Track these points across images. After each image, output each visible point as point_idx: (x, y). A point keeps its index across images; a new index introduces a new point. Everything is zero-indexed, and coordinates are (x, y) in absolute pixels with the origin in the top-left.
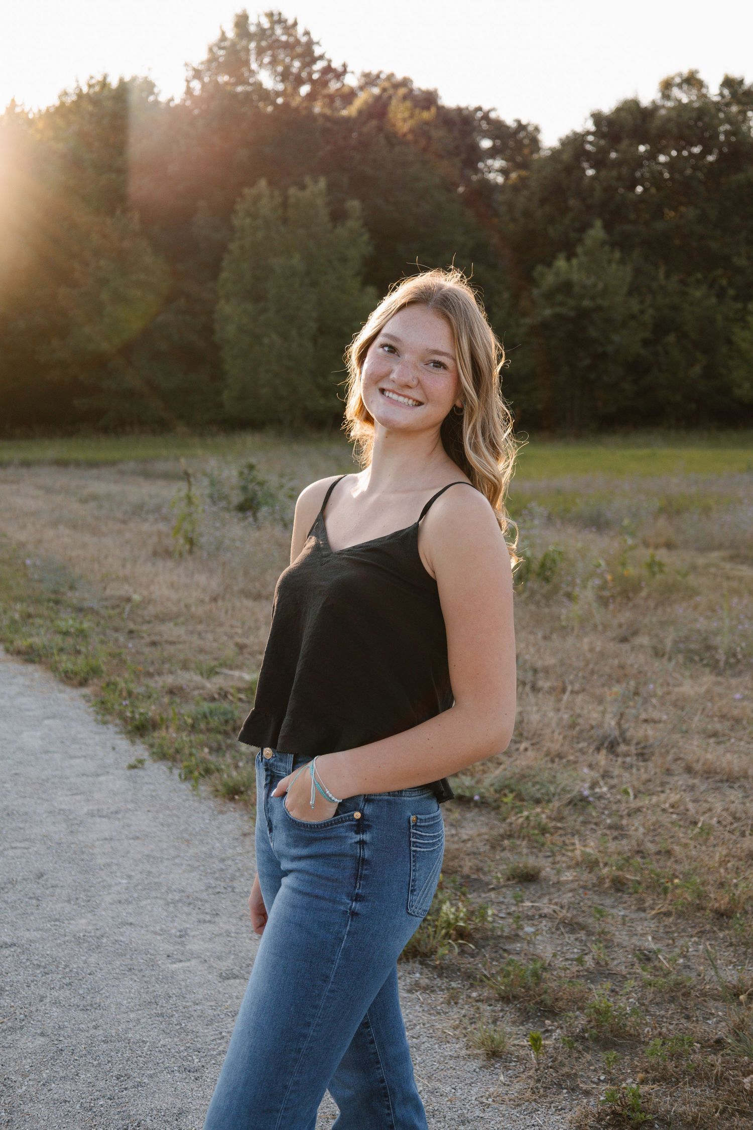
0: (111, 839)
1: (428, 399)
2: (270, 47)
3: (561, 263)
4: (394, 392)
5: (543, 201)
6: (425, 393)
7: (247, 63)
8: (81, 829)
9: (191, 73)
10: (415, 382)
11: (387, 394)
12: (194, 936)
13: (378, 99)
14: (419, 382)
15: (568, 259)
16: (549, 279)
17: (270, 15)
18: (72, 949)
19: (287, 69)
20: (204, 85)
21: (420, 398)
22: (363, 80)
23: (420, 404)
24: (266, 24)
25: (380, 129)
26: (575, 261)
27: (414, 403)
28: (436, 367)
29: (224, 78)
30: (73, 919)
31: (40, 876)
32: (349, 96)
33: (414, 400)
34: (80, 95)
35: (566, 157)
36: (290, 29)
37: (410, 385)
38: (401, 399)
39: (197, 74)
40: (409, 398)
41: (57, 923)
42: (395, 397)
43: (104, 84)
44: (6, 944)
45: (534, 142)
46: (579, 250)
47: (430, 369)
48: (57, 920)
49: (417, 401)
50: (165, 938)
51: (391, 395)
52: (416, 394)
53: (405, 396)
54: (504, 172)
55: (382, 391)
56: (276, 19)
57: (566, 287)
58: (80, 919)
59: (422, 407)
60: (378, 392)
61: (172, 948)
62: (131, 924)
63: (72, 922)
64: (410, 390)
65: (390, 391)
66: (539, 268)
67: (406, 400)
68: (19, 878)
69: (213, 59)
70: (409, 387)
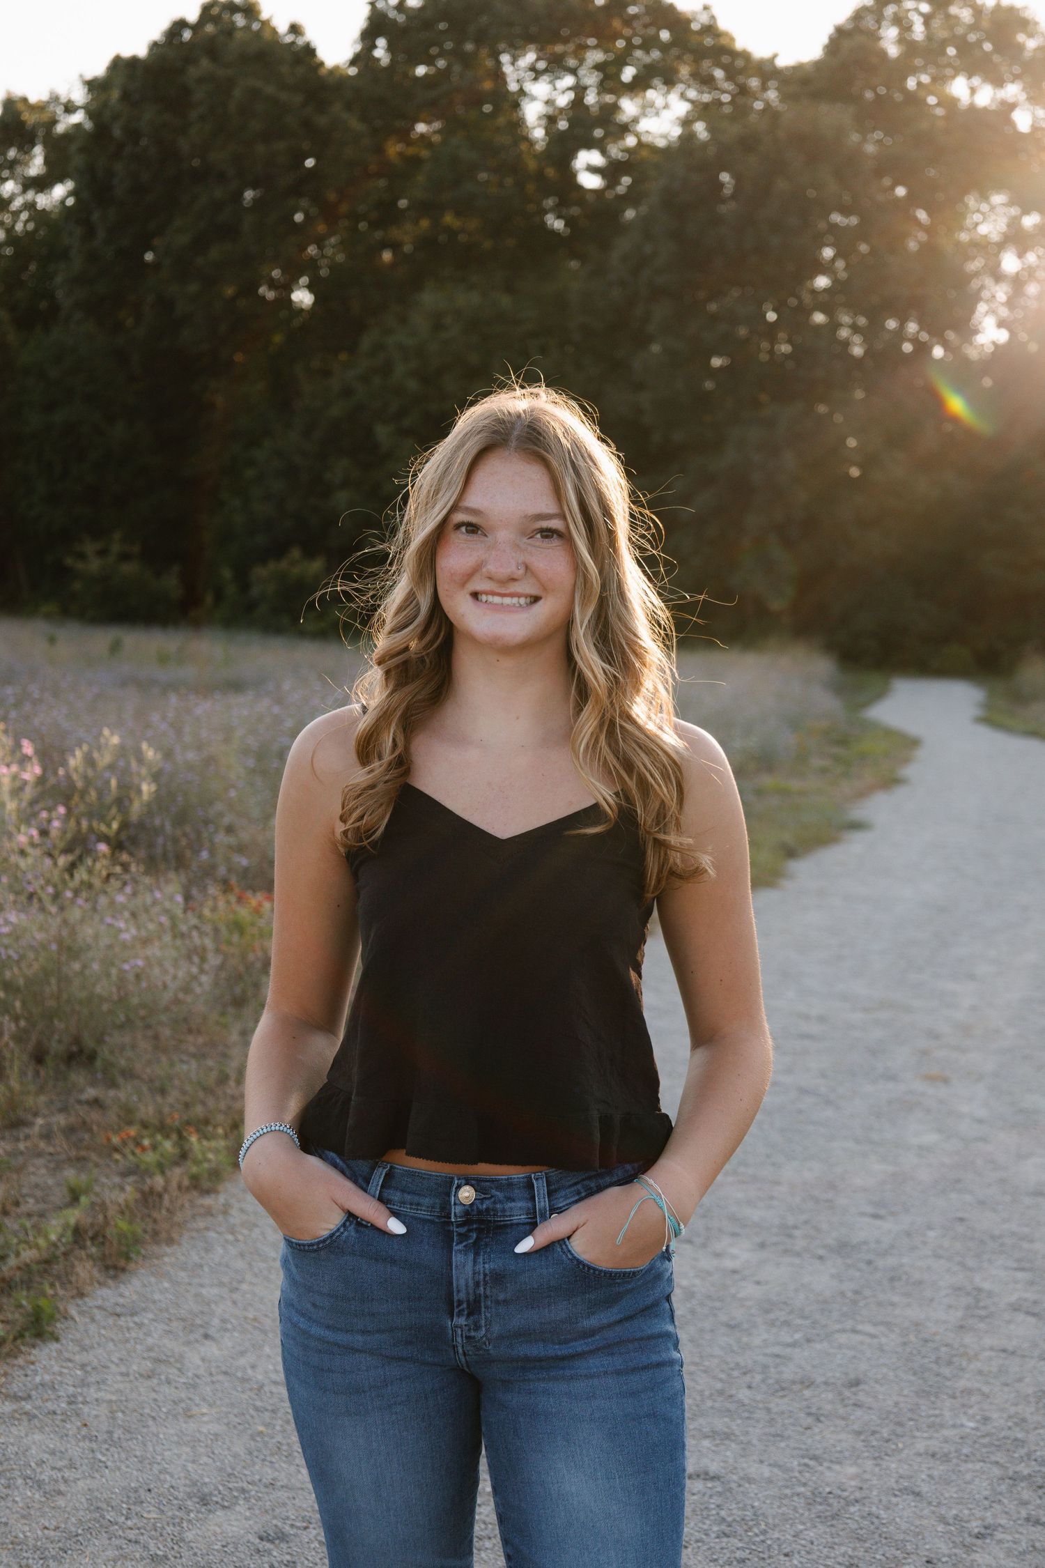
0: (1013, 1353)
1: (545, 589)
4: (494, 594)
6: (539, 580)
8: (982, 1326)
10: (521, 572)
11: (484, 598)
12: (1000, 1542)
14: (527, 568)
18: (795, 1509)
21: (534, 591)
23: (536, 599)
27: (528, 600)
28: (547, 537)
30: (839, 1463)
31: (856, 1383)
33: (526, 596)
37: (515, 577)
38: (507, 601)
40: (519, 595)
41: (812, 1463)
42: (497, 600)
44: (706, 1473)
47: (538, 544)
48: (814, 1458)
49: (531, 597)
50: (950, 1532)
51: (490, 598)
52: (528, 587)
53: (512, 595)
55: (475, 595)
58: (851, 1465)
59: (541, 603)
60: (469, 599)
61: (946, 1551)
62: (918, 1494)
63: (837, 1467)
64: (516, 584)
65: (487, 593)
67: (515, 600)
68: (820, 1379)
70: (514, 580)
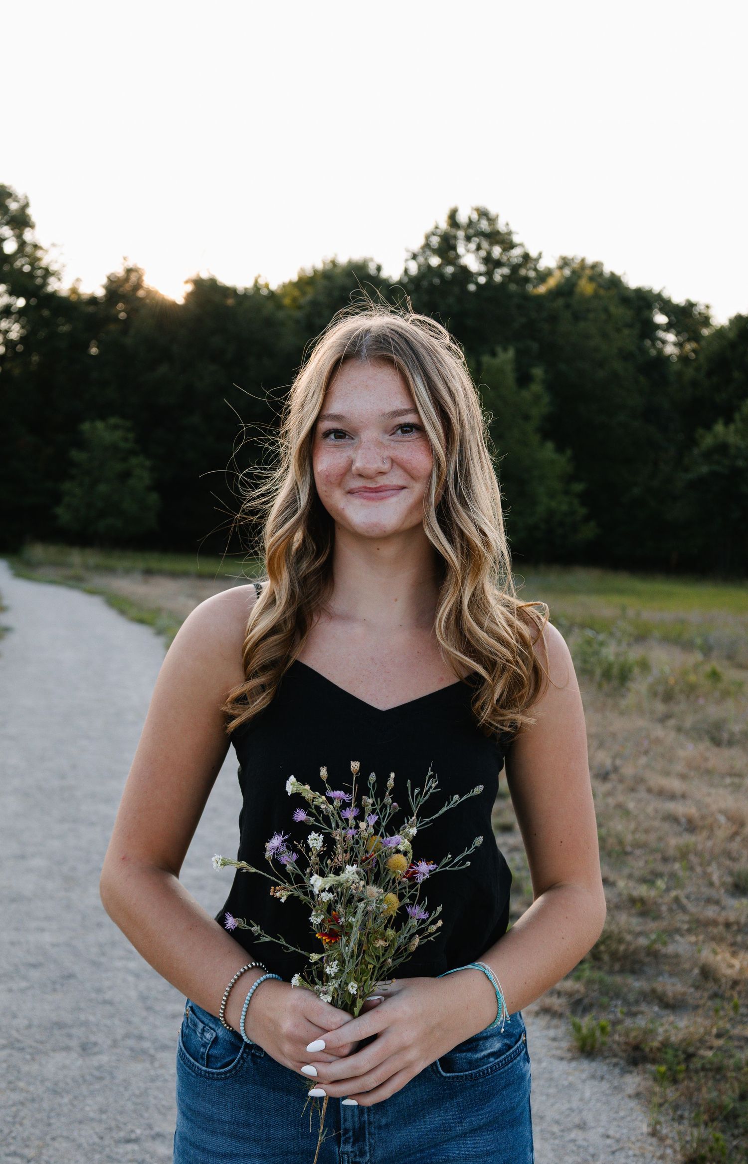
1: (412, 478)
2: (476, 235)
3: (719, 428)
5: (709, 374)
6: (405, 471)
7: (454, 248)
9: (409, 255)
10: (388, 465)
13: (568, 280)
14: (393, 461)
15: (727, 424)
16: (708, 441)
17: (477, 210)
19: (489, 253)
20: (419, 266)
21: (401, 482)
22: (561, 263)
24: (475, 216)
25: (568, 306)
26: (732, 427)
29: (435, 261)
32: (543, 277)
34: (315, 272)
35: (731, 335)
36: (492, 220)
37: (383, 471)
39: (414, 257)
43: (334, 263)
45: (706, 321)
46: (737, 416)
52: (395, 479)
54: (679, 345)
56: (483, 214)
57: (722, 448)
60: (347, 496)
66: (700, 431)
69: (427, 246)
70: (382, 474)
